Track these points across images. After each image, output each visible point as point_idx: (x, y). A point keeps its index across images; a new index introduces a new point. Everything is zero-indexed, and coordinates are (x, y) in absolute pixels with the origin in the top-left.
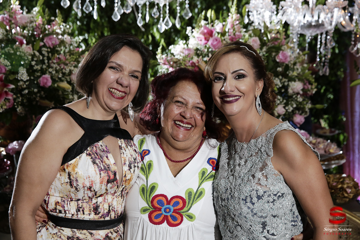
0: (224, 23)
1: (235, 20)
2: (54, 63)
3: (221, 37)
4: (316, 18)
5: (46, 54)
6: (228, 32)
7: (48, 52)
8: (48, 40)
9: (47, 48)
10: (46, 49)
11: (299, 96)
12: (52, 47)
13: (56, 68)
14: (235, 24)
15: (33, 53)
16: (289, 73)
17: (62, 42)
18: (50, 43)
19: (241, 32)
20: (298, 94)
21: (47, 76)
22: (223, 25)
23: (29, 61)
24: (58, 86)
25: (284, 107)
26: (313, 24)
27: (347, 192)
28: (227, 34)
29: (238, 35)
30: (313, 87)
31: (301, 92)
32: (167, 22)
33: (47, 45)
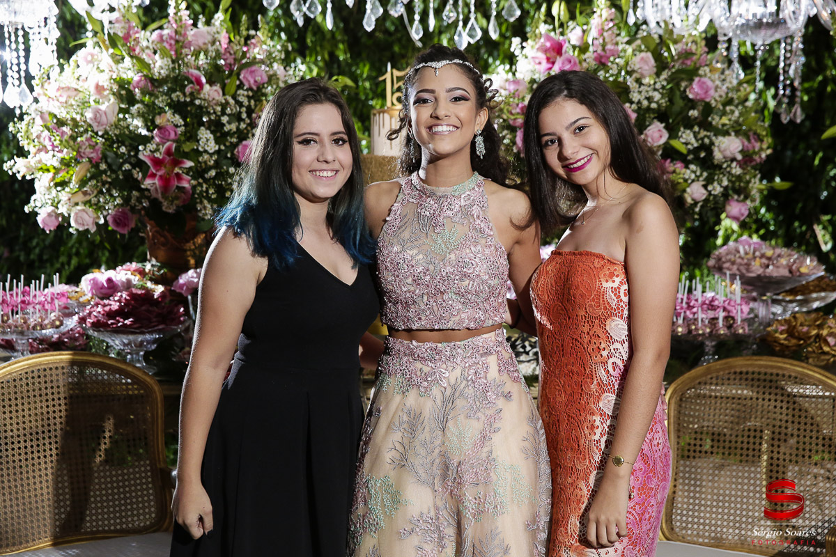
0: (585, 27)
1: (606, 20)
3: (579, 55)
4: (772, 7)
5: (246, 103)
6: (593, 44)
7: (249, 98)
8: (247, 76)
9: (247, 90)
10: (246, 93)
11: (734, 164)
12: (255, 88)
14: (606, 28)
15: (224, 101)
16: (713, 119)
17: (273, 77)
18: (252, 81)
19: (617, 44)
20: (733, 159)
22: (584, 31)
23: (217, 115)
25: (705, 187)
26: (765, 20)
27: (827, 344)
28: (591, 49)
29: (610, 50)
30: (765, 146)
31: (739, 157)
32: (472, 28)
33: (247, 85)
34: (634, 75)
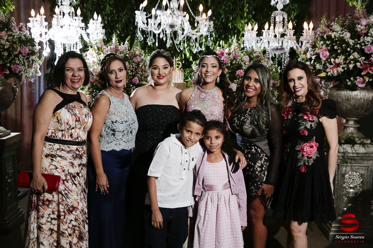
0: (230, 48)
1: (236, 46)
2: (139, 71)
3: (228, 56)
4: (281, 44)
5: (135, 67)
6: (232, 53)
7: (136, 65)
8: (135, 59)
9: (135, 63)
12: (137, 63)
13: (141, 74)
14: (236, 49)
15: (129, 66)
17: (142, 60)
19: (239, 53)
21: (136, 78)
22: (229, 49)
24: (141, 83)
26: (279, 48)
28: (231, 54)
29: (237, 55)
30: (278, 82)
33: (135, 62)
34: (243, 62)
